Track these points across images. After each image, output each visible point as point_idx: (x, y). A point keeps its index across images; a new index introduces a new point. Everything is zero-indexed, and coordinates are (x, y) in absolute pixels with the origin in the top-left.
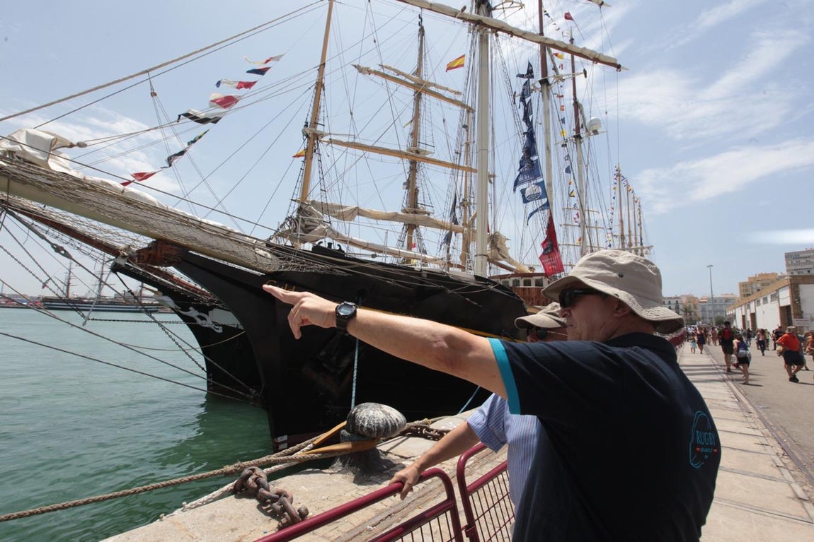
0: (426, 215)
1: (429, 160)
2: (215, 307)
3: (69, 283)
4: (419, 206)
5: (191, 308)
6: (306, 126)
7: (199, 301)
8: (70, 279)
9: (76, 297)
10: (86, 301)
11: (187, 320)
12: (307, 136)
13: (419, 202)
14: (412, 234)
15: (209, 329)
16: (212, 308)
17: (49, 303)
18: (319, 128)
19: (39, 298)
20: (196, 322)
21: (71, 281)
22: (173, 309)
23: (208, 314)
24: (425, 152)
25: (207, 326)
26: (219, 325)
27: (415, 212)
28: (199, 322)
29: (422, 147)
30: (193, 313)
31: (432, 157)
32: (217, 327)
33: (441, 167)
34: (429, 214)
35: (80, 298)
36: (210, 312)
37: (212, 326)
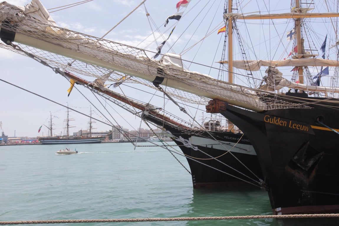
0: (312, 57)
1: (311, 15)
2: (193, 135)
3: (51, 128)
4: (306, 51)
5: (180, 137)
6: (226, 12)
7: (184, 132)
8: (51, 125)
9: (56, 136)
10: (61, 138)
11: (179, 144)
12: (227, 19)
13: (305, 49)
14: (302, 74)
15: (190, 148)
16: (190, 136)
17: (43, 141)
18: (234, 12)
19: (37, 138)
20: (183, 145)
21: (52, 127)
22: (171, 138)
23: (188, 140)
24: (307, 9)
25: (189, 147)
26: (196, 146)
27: (303, 57)
28: (185, 145)
29: (304, 6)
30: (181, 139)
31: (313, 12)
32: (195, 147)
33: (320, 18)
34: (314, 56)
35: (58, 137)
36: (189, 139)
37: (191, 147)
